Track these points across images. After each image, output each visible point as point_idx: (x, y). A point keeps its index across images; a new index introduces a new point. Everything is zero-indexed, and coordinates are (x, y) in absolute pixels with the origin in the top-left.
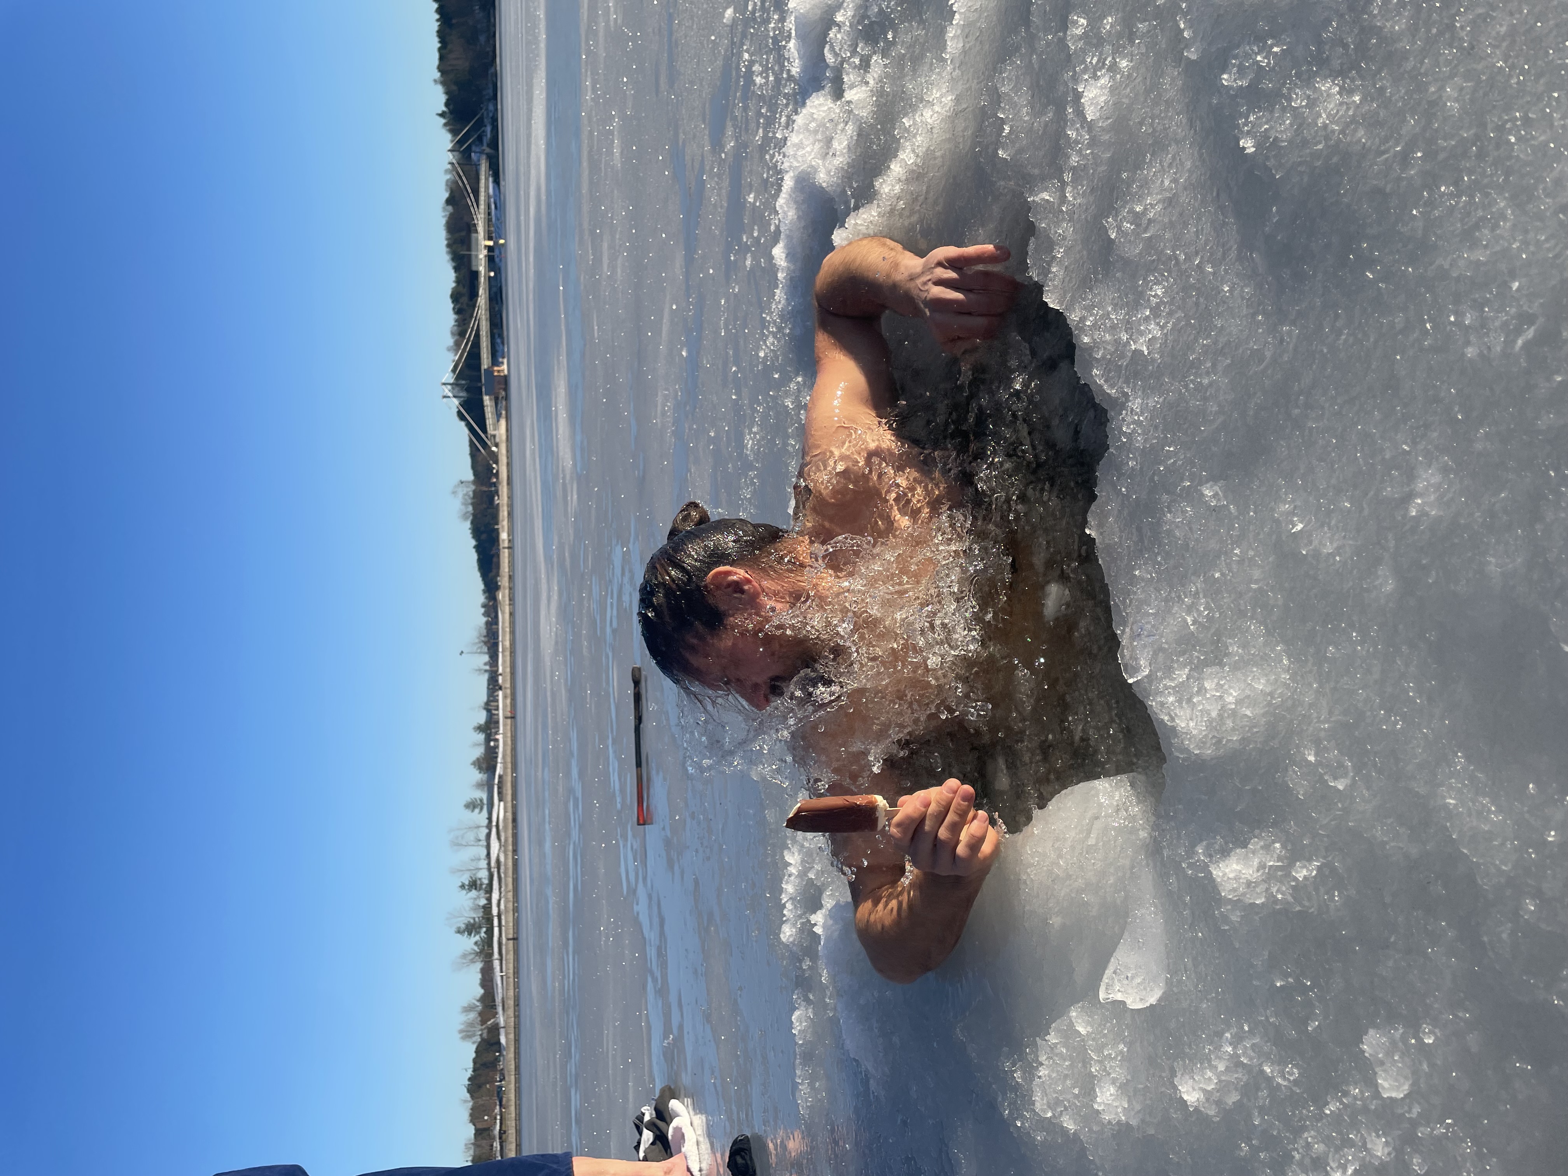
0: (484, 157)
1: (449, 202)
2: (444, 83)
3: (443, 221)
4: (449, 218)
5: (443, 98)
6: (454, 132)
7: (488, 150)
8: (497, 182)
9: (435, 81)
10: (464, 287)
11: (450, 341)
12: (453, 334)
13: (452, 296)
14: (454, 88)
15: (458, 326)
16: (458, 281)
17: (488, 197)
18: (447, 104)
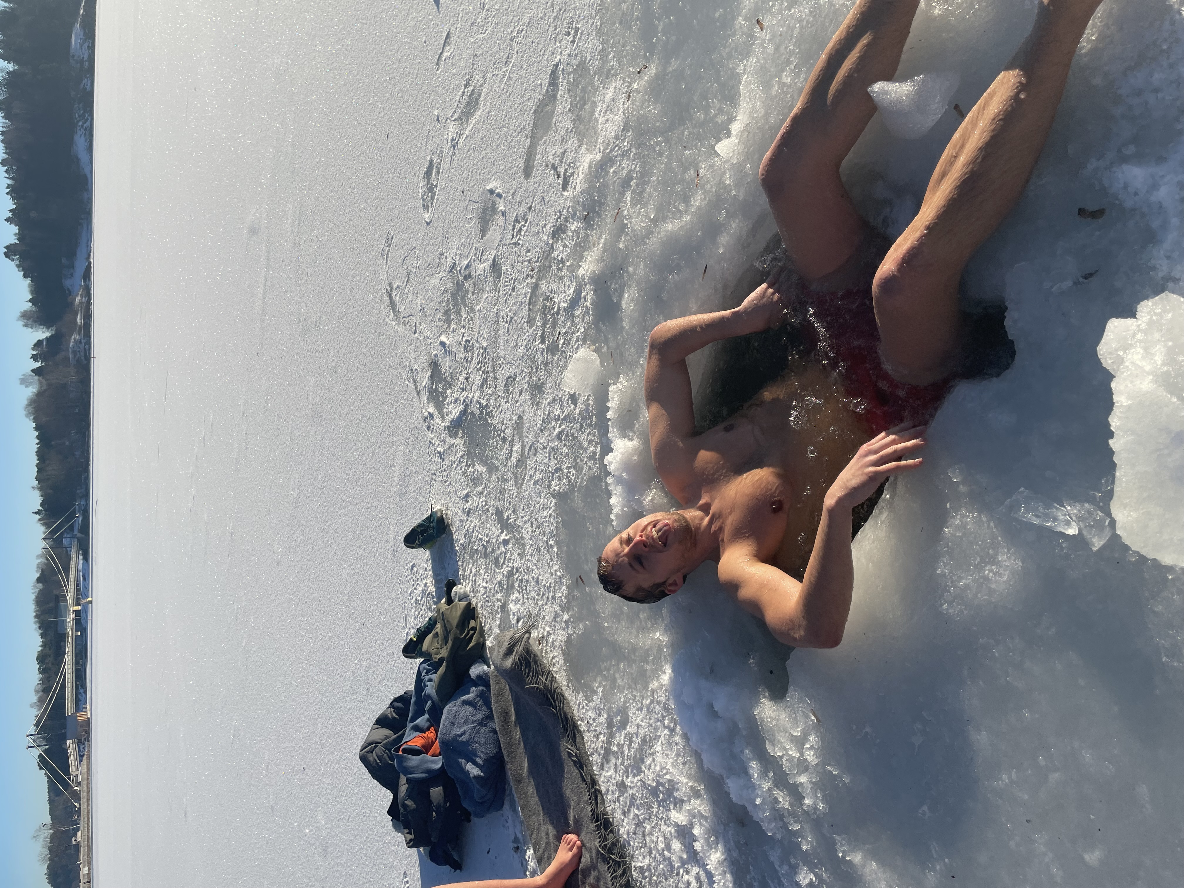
0: (76, 540)
1: (39, 580)
2: (40, 489)
3: (33, 597)
4: (38, 594)
5: (39, 500)
6: (47, 525)
7: (79, 535)
8: (86, 558)
9: (33, 488)
10: (50, 648)
11: (34, 698)
12: (36, 691)
13: (37, 659)
14: (50, 491)
15: (42, 684)
16: (44, 645)
17: (78, 571)
18: (42, 505)
